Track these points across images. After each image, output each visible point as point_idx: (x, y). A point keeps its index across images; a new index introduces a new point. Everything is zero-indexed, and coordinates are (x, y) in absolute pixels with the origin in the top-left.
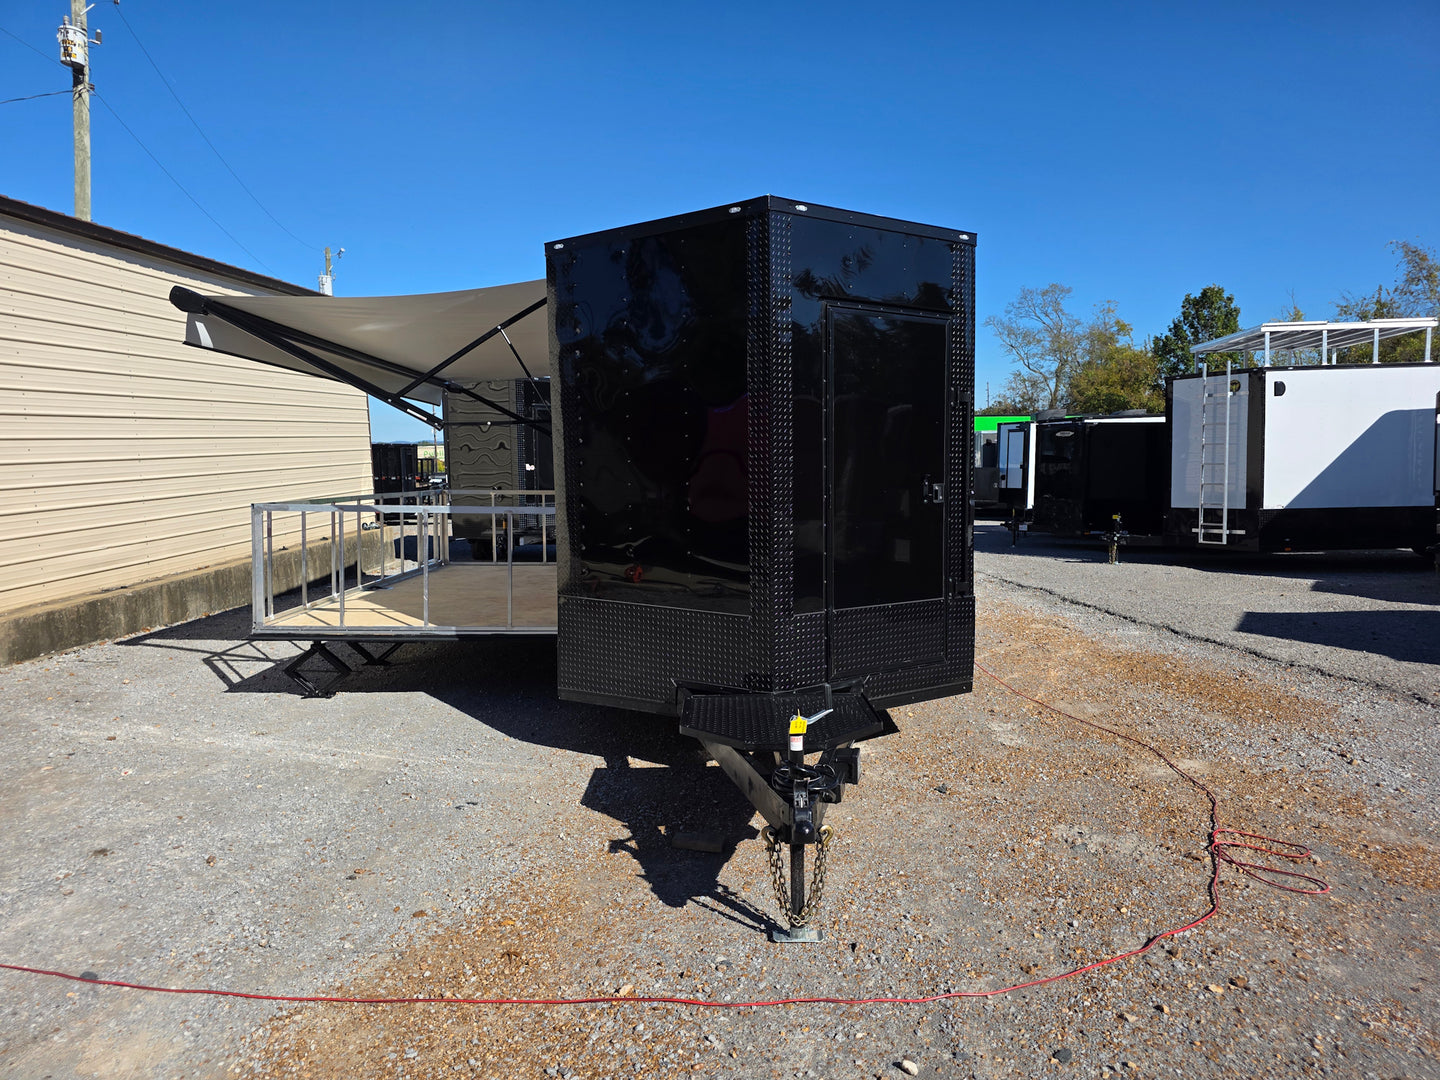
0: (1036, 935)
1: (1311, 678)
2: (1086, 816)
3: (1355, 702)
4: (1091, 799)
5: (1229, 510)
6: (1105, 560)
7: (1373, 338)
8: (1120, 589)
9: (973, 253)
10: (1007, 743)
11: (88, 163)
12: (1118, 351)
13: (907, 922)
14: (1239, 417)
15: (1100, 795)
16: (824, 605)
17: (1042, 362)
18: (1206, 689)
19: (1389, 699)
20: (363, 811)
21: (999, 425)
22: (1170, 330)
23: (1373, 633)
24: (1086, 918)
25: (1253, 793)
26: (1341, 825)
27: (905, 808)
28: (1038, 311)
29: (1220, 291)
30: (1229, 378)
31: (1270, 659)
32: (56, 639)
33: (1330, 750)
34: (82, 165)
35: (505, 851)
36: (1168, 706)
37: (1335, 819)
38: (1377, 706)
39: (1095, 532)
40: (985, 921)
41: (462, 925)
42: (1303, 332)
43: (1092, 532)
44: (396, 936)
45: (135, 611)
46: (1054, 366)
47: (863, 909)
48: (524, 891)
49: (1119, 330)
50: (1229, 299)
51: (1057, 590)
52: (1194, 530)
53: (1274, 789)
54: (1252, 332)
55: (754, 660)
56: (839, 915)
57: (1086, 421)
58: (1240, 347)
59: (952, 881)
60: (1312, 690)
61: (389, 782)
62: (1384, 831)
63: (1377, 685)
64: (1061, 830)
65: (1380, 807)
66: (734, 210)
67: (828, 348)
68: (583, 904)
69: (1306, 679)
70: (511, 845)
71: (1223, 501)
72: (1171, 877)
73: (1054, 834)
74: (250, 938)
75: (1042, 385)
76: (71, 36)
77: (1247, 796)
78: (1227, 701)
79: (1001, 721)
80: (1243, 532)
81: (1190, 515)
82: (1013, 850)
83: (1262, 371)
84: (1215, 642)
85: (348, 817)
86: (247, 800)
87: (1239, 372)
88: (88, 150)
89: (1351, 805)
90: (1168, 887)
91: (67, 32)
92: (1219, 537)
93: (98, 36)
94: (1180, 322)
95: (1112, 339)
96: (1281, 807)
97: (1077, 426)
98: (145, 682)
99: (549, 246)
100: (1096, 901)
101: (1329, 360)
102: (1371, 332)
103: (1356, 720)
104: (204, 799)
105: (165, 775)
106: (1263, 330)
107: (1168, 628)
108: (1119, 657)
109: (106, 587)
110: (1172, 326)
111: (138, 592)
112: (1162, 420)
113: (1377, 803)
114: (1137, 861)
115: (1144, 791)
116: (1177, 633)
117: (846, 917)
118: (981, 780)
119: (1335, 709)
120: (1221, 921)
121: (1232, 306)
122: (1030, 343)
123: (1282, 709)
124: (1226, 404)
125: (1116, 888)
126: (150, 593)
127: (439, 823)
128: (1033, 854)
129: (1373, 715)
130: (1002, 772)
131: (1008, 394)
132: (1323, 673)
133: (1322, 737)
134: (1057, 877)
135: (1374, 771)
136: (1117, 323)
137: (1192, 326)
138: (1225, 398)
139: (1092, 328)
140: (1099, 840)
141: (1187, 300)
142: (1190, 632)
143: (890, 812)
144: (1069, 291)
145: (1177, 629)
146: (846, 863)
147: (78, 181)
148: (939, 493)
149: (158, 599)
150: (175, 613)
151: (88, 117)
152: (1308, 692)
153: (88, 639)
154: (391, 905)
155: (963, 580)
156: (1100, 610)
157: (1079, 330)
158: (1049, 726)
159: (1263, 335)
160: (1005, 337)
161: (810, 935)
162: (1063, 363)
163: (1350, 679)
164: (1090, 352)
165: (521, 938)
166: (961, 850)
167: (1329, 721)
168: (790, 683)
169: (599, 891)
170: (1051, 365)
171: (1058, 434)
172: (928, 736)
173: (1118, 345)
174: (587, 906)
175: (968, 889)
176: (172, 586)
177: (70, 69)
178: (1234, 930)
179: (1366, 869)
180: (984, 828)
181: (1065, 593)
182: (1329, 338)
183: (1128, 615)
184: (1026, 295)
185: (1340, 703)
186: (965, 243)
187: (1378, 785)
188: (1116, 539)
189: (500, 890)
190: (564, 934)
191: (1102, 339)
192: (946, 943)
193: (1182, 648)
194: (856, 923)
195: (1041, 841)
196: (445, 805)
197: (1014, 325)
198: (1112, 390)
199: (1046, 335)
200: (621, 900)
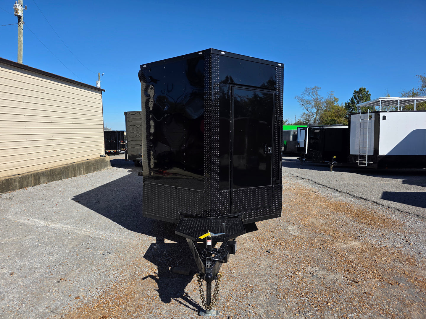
0: (297, 314)
1: (395, 212)
2: (318, 263)
3: (410, 221)
4: (320, 256)
5: (368, 155)
6: (329, 170)
7: (414, 102)
8: (333, 180)
9: (283, 70)
10: (293, 234)
11: (22, 45)
12: (335, 106)
13: (250, 307)
14: (371, 127)
15: (323, 255)
16: (230, 188)
17: (312, 110)
18: (360, 215)
19: (422, 221)
20: (72, 255)
21: (298, 128)
22: (350, 101)
23: (415, 197)
24: (315, 307)
25: (376, 255)
26: (408, 269)
27: (256, 258)
28: (310, 95)
29: (364, 89)
30: (368, 114)
31: (381, 205)
33: (402, 239)
34: (20, 46)
35: (115, 272)
36: (348, 221)
37: (405, 266)
38: (418, 223)
39: (326, 161)
40: (278, 307)
41: (90, 303)
42: (392, 100)
43: (325, 161)
44: (66, 307)
45: (22, 182)
46: (315, 111)
47: (235, 301)
48: (116, 289)
49: (335, 100)
50: (367, 91)
51: (313, 180)
52: (357, 162)
53: (384, 254)
54: (376, 100)
55: (205, 206)
56: (226, 303)
57: (324, 127)
58: (372, 105)
59: (268, 289)
60: (396, 216)
61: (84, 244)
62: (423, 272)
63: (417, 215)
64: (309, 269)
65: (421, 262)
66: (200, 53)
67: (232, 101)
68: (136, 296)
69: (393, 212)
70: (118, 270)
71: (366, 152)
72: (347, 290)
73: (306, 270)
74: (14, 307)
75: (311, 116)
76: (17, 7)
77: (374, 257)
78: (367, 220)
79: (292, 225)
80: (372, 162)
81: (356, 157)
82: (291, 277)
83: (379, 112)
84: (363, 198)
85: (66, 257)
86: (34, 249)
87: (372, 112)
88: (22, 41)
89: (410, 260)
90: (346, 294)
91: (16, 6)
92: (365, 164)
93: (26, 8)
94: (353, 98)
95: (333, 103)
96: (386, 261)
97: (321, 129)
98: (18, 206)
99: (142, 66)
100: (319, 299)
101: (400, 109)
102: (413, 101)
103: (411, 228)
104: (20, 249)
105: (11, 240)
106: (379, 99)
107: (348, 193)
108: (332, 203)
109: (13, 174)
110: (351, 99)
111: (23, 176)
112: (347, 127)
113: (420, 260)
114: (335, 282)
115: (338, 253)
116: (351, 195)
117: (228, 304)
118: (283, 248)
119: (404, 224)
120: (365, 310)
121: (369, 93)
122: (308, 104)
123: (386, 223)
124: (367, 122)
125: (327, 294)
126: (28, 176)
127: (95, 260)
128: (298, 278)
129: (416, 226)
130: (290, 245)
131: (301, 119)
132: (399, 211)
133: (400, 234)
134: (306, 288)
135: (418, 248)
136: (334, 98)
137: (356, 99)
138: (367, 120)
139: (327, 100)
140: (322, 273)
141: (355, 92)
142: (355, 195)
143: (250, 260)
144: (320, 88)
145: (351, 194)
146: (232, 280)
147: (19, 51)
148: (270, 150)
149: (30, 178)
150: (36, 183)
151: (22, 32)
152: (394, 217)
153: (5, 190)
154: (68, 294)
155: (278, 179)
156: (327, 187)
157: (323, 100)
158: (307, 227)
159: (379, 101)
160: (301, 102)
161: (213, 313)
162: (318, 110)
163: (408, 213)
164: (326, 107)
165: (109, 310)
166: (273, 276)
167: (402, 228)
168: (217, 214)
169: (142, 290)
170: (314, 110)
171: (315, 131)
172: (267, 230)
173: (335, 105)
174: (137, 296)
175: (274, 293)
176: (35, 174)
177: (17, 17)
178: (370, 314)
179: (417, 288)
180: (282, 267)
181: (316, 181)
182: (400, 102)
183: (335, 189)
184: (307, 90)
185: (405, 222)
186: (280, 67)
187: (420, 253)
188: (332, 164)
189: (108, 289)
190: (125, 308)
191: (330, 103)
192: (263, 317)
193: (353, 200)
194: (231, 307)
195: (302, 273)
196: (100, 253)
197: (303, 98)
198: (332, 118)
199: (313, 101)
200: (149, 294)
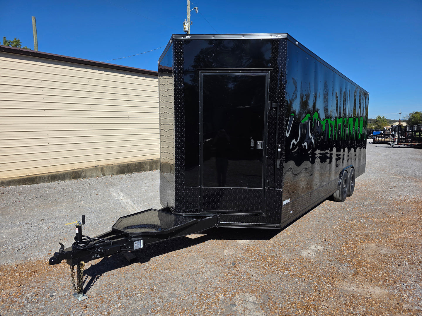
16: (199, 185)
32: (129, 170)
45: (152, 165)
66: (170, 42)
67: (201, 89)
76: (186, 24)
148: (260, 145)
177: (185, 32)
